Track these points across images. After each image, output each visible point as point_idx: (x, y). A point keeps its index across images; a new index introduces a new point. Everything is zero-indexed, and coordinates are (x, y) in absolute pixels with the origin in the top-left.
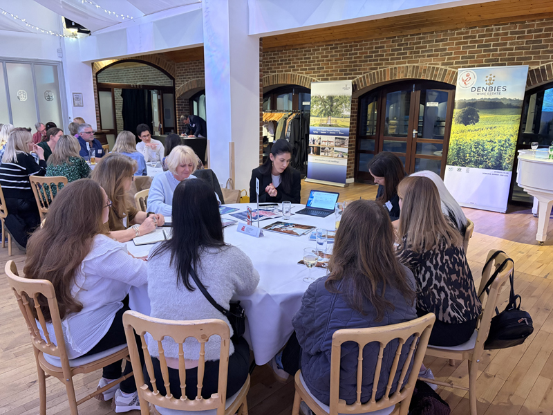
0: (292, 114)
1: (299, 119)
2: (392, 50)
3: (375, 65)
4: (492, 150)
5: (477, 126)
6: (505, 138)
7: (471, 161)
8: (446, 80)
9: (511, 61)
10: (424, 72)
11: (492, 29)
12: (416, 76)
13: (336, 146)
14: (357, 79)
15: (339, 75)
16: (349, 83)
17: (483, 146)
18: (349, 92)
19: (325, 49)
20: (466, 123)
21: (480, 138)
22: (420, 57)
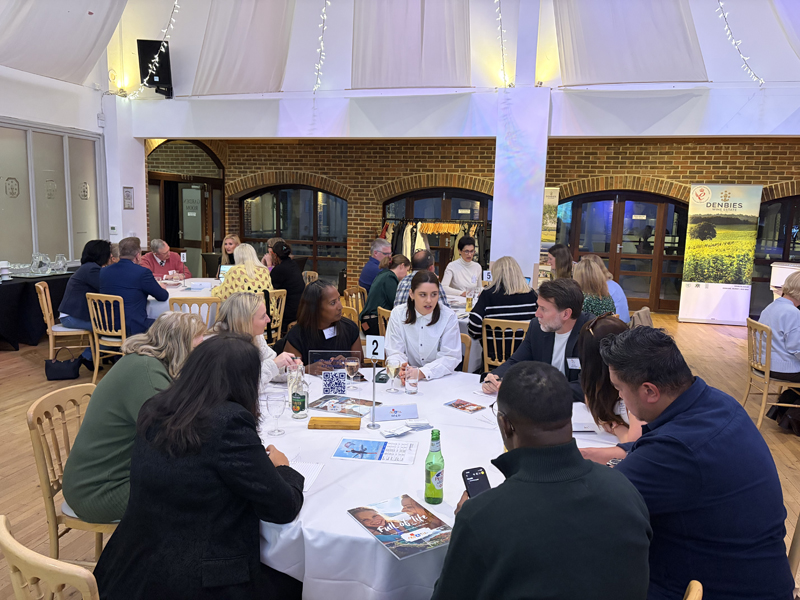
3: (585, 172)
4: (731, 265)
5: (714, 241)
7: (710, 276)
8: (673, 195)
9: (741, 180)
10: (647, 184)
16: (554, 191)
17: (721, 261)
18: (555, 202)
20: (703, 239)
22: (641, 168)
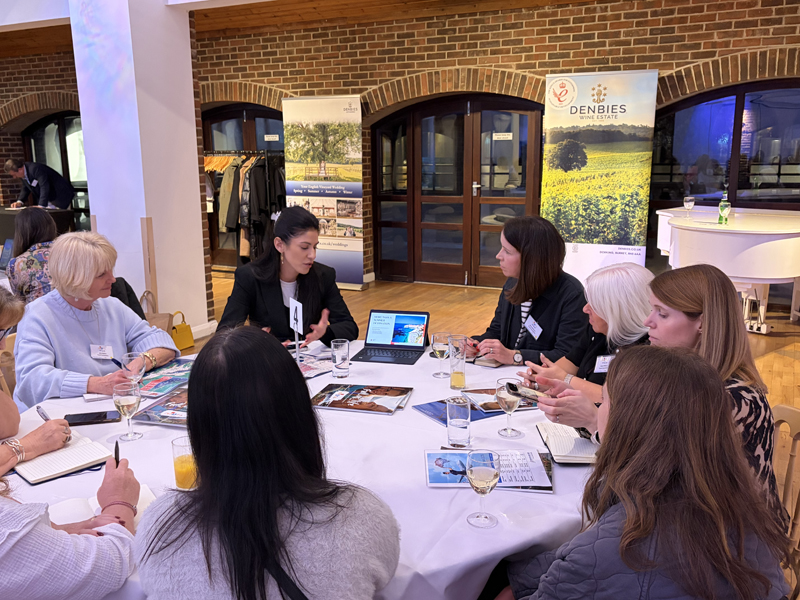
0: (248, 159)
1: (263, 166)
2: (429, 41)
3: (399, 66)
4: (612, 212)
5: (585, 171)
6: (631, 191)
7: (579, 232)
8: (527, 95)
9: (629, 63)
10: (489, 81)
11: (595, 8)
12: (474, 86)
13: (339, 216)
14: (369, 93)
15: (333, 84)
16: (355, 100)
17: (597, 206)
18: (356, 117)
19: (304, 37)
20: (567, 168)
21: (592, 193)
22: (478, 53)
